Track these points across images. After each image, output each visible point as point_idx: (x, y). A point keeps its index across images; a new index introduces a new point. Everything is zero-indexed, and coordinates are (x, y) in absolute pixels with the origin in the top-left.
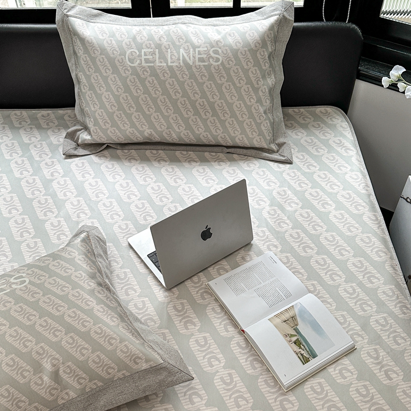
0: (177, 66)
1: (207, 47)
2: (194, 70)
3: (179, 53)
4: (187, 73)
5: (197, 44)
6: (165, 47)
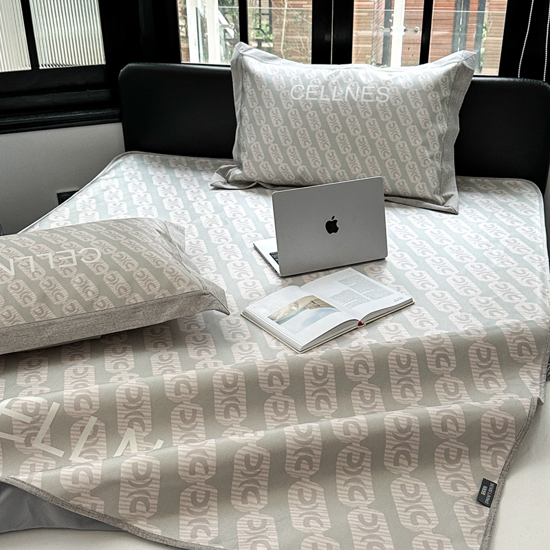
0: (341, 102)
2: (358, 106)
4: (350, 109)
5: (365, 82)
6: (332, 84)
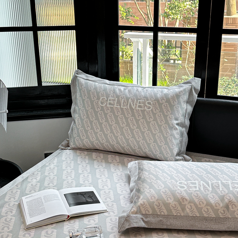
0: (125, 108)
3: (128, 101)
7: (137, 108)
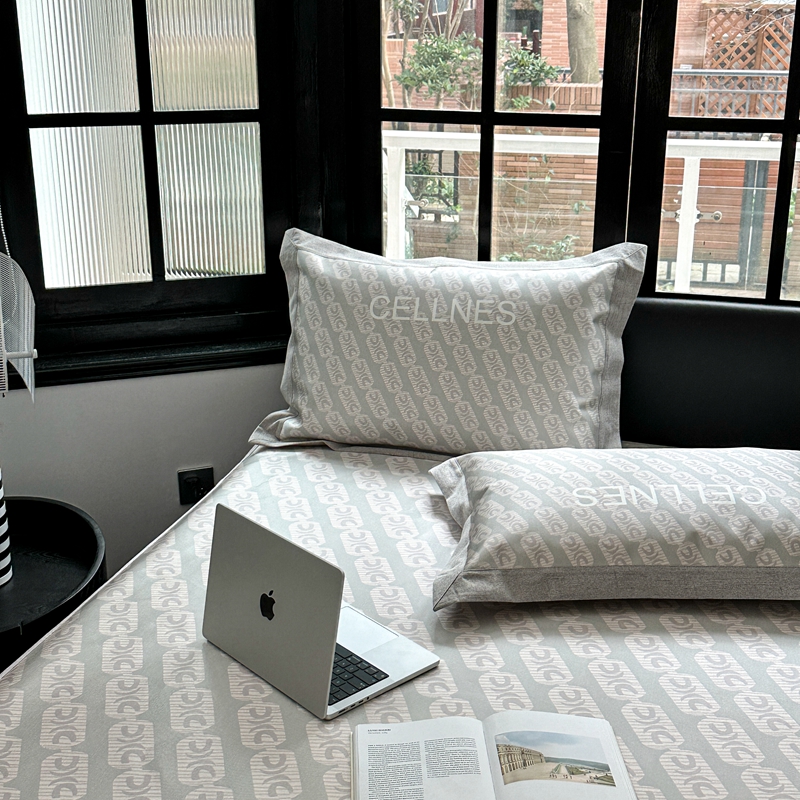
0: (445, 323)
1: (494, 299)
3: (450, 305)
6: (431, 294)
7: (476, 321)
